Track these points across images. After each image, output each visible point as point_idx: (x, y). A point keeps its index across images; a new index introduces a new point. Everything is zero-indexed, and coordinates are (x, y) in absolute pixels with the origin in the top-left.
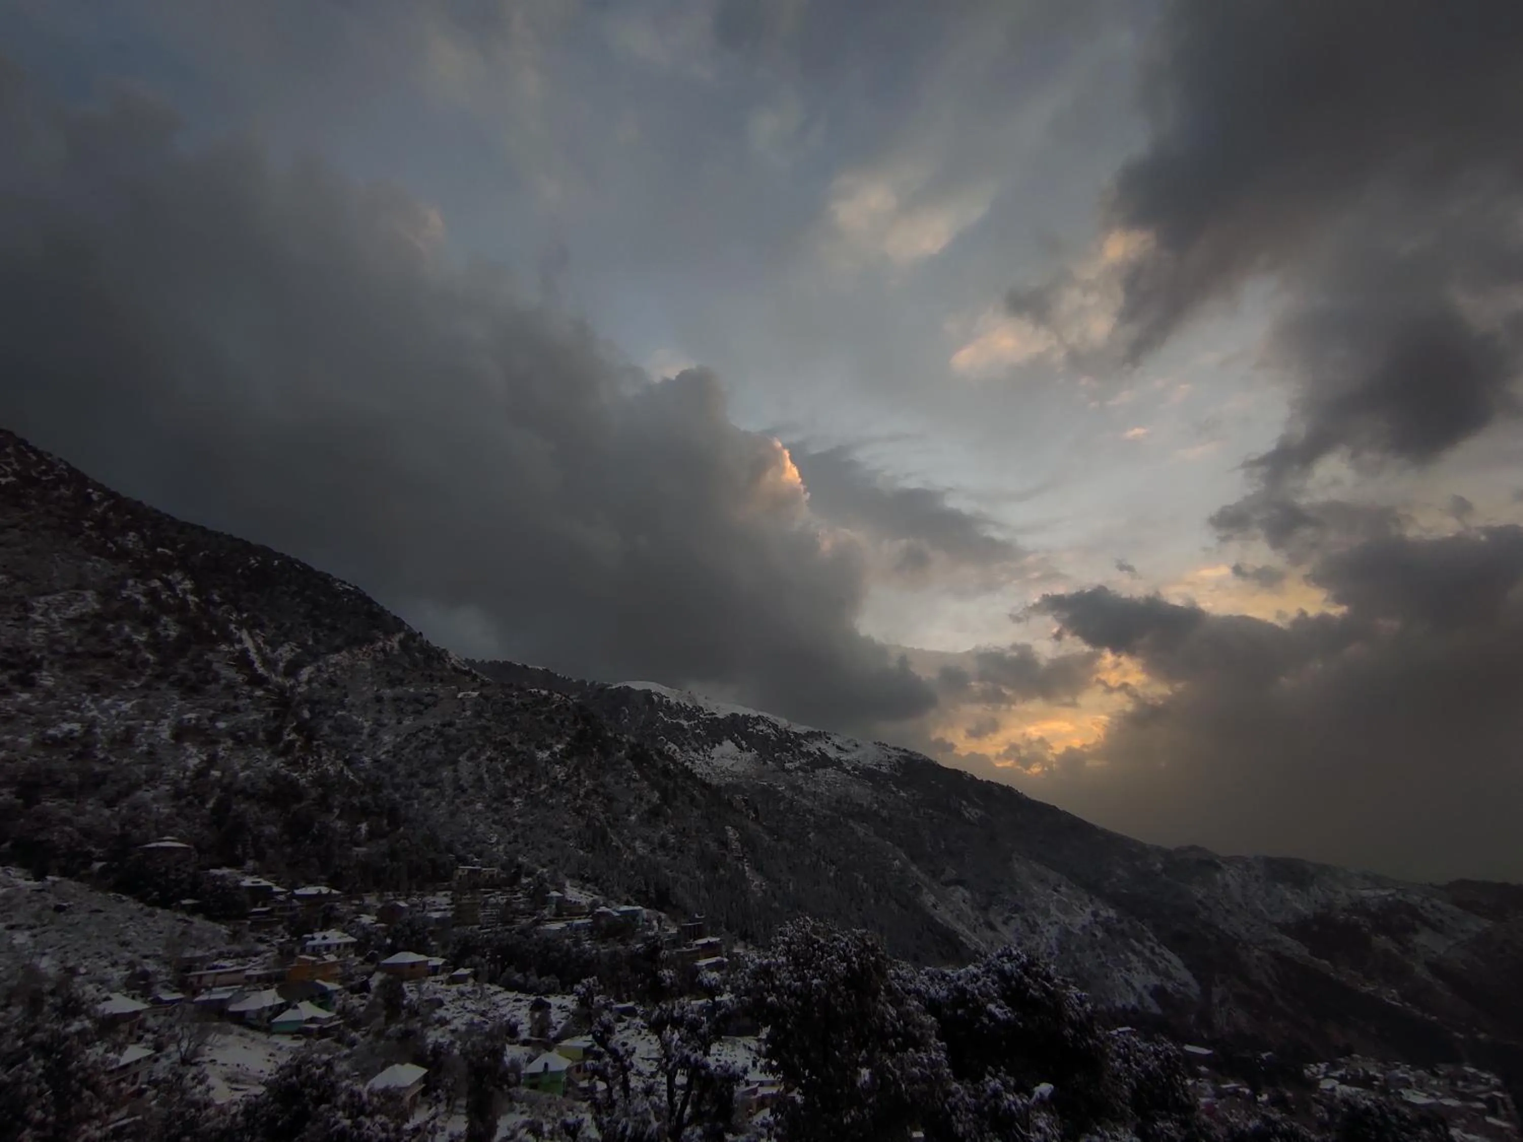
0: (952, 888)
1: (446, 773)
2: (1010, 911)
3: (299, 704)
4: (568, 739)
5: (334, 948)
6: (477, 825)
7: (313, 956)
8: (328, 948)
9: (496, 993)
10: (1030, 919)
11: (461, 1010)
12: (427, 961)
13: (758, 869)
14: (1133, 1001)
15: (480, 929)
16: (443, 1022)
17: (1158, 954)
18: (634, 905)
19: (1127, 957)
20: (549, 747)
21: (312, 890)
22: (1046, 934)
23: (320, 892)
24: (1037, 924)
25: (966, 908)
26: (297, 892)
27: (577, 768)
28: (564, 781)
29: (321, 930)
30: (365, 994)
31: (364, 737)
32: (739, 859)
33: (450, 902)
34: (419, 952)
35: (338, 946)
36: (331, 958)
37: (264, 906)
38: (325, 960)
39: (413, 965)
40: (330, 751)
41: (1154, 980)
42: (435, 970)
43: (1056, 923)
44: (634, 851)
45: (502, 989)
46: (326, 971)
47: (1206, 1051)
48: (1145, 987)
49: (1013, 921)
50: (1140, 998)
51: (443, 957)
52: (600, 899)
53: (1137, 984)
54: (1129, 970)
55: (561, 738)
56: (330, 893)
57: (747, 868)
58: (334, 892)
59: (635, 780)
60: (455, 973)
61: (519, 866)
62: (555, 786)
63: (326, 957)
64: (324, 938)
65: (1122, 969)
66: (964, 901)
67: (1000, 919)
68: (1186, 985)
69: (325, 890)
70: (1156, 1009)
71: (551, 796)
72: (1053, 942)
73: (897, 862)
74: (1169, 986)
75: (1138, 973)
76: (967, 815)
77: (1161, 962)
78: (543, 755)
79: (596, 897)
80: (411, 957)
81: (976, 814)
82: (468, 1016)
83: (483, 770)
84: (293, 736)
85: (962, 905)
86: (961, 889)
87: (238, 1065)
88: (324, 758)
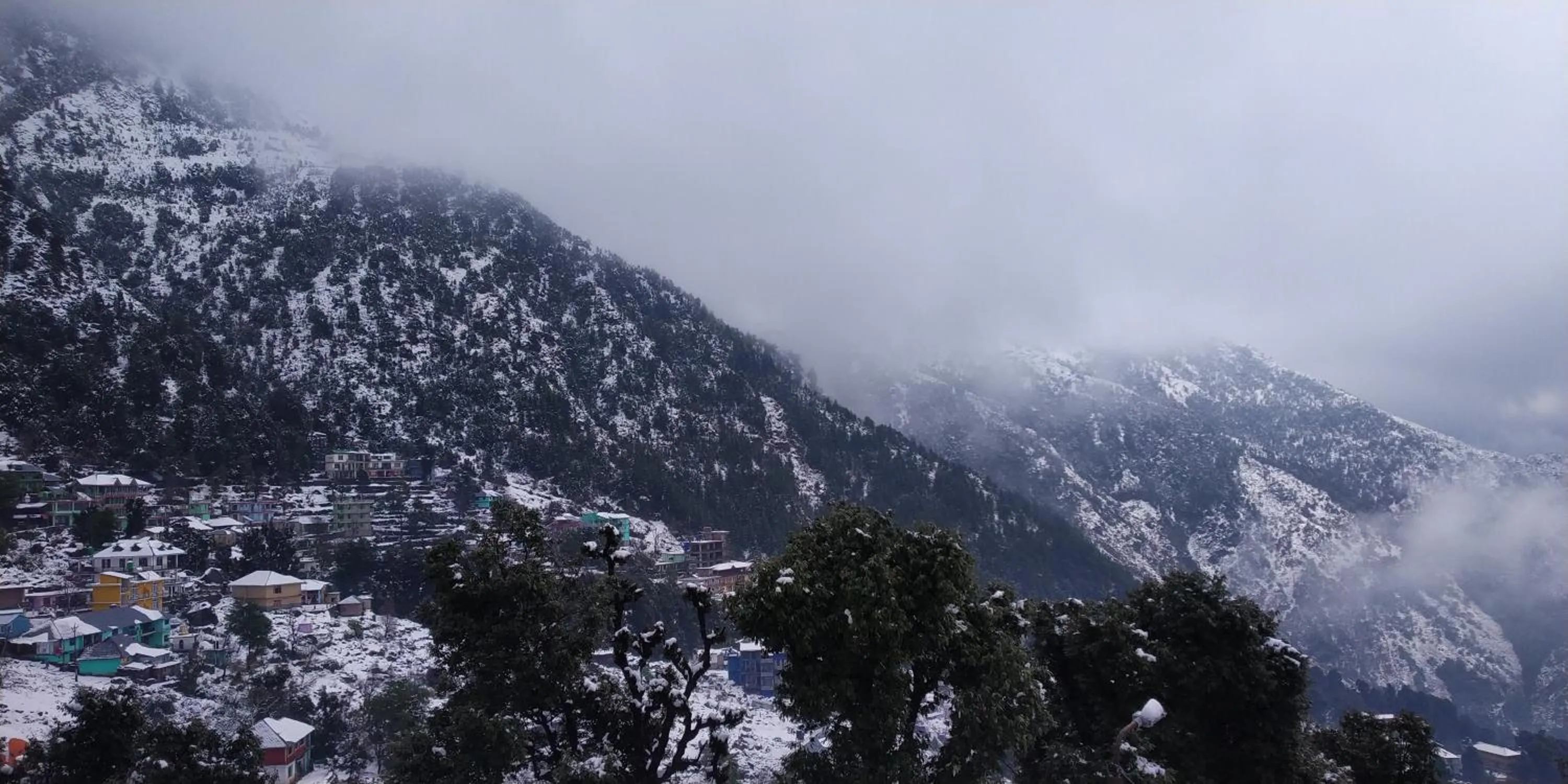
0: (1130, 503)
1: (296, 302)
2: (1224, 542)
3: (28, 184)
4: (495, 251)
5: (153, 563)
6: (356, 387)
7: (124, 572)
8: (144, 562)
9: (409, 630)
10: (1256, 555)
11: (358, 651)
12: (300, 584)
13: (812, 462)
14: (1407, 679)
15: (376, 541)
16: (333, 667)
17: (1463, 615)
18: (617, 512)
19: (1409, 619)
20: (465, 264)
21: (104, 479)
22: (1278, 578)
23: (118, 481)
24: (1266, 564)
25: (1151, 535)
26: (82, 481)
27: (513, 298)
28: (494, 320)
29: (128, 537)
30: (212, 626)
31: (149, 242)
32: (784, 448)
33: (325, 501)
34: (284, 572)
35: (159, 560)
36: (151, 576)
37: (34, 500)
38: (141, 578)
39: (278, 589)
40: (94, 263)
41: (1446, 651)
42: (312, 597)
43: (1300, 563)
44: (612, 430)
45: (417, 625)
46: (146, 593)
47: (1510, 753)
48: (1431, 662)
49: (1227, 557)
50: (1420, 676)
51: (323, 579)
52: (564, 502)
53: (1418, 657)
54: (1409, 636)
55: (485, 250)
56: (134, 483)
57: (795, 462)
58: (139, 482)
59: (612, 321)
60: (343, 602)
61: (430, 450)
62: (480, 326)
63: (142, 574)
64: (135, 548)
65: (1397, 633)
66: (1148, 525)
67: (1205, 554)
68: (1500, 661)
69: (125, 480)
70: (1440, 692)
71: (473, 343)
72: (1288, 590)
73: (1042, 461)
74: (1471, 662)
75: (1423, 641)
76: (1169, 391)
77: (1463, 627)
78: (456, 276)
79: (556, 499)
80: (273, 578)
81: (1186, 390)
82: (370, 661)
83: (357, 298)
84: (27, 238)
85: (1144, 529)
86: (1143, 504)
87: (40, 714)
88: (86, 274)
